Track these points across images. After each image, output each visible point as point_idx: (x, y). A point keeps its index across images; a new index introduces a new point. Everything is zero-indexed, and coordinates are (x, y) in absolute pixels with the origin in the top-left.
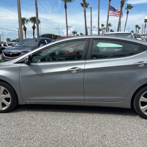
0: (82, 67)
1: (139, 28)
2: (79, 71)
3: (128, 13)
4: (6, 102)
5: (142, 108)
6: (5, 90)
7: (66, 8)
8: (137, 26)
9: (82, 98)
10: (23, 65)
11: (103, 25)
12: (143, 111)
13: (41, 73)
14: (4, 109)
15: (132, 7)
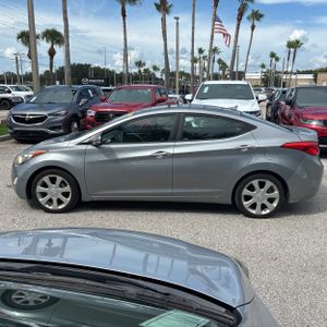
0: (170, 151)
1: (277, 59)
2: (167, 156)
3: (253, 28)
4: (63, 198)
5: (245, 203)
6: (62, 182)
7: (124, 15)
8: (273, 55)
9: (170, 191)
10: (90, 147)
11: (201, 51)
12: (247, 207)
13: (114, 158)
14: (60, 207)
15: (261, 16)
